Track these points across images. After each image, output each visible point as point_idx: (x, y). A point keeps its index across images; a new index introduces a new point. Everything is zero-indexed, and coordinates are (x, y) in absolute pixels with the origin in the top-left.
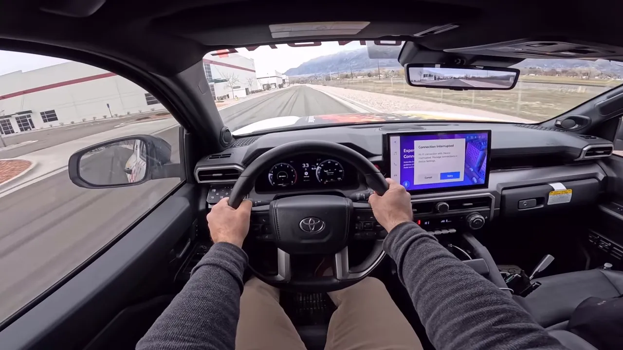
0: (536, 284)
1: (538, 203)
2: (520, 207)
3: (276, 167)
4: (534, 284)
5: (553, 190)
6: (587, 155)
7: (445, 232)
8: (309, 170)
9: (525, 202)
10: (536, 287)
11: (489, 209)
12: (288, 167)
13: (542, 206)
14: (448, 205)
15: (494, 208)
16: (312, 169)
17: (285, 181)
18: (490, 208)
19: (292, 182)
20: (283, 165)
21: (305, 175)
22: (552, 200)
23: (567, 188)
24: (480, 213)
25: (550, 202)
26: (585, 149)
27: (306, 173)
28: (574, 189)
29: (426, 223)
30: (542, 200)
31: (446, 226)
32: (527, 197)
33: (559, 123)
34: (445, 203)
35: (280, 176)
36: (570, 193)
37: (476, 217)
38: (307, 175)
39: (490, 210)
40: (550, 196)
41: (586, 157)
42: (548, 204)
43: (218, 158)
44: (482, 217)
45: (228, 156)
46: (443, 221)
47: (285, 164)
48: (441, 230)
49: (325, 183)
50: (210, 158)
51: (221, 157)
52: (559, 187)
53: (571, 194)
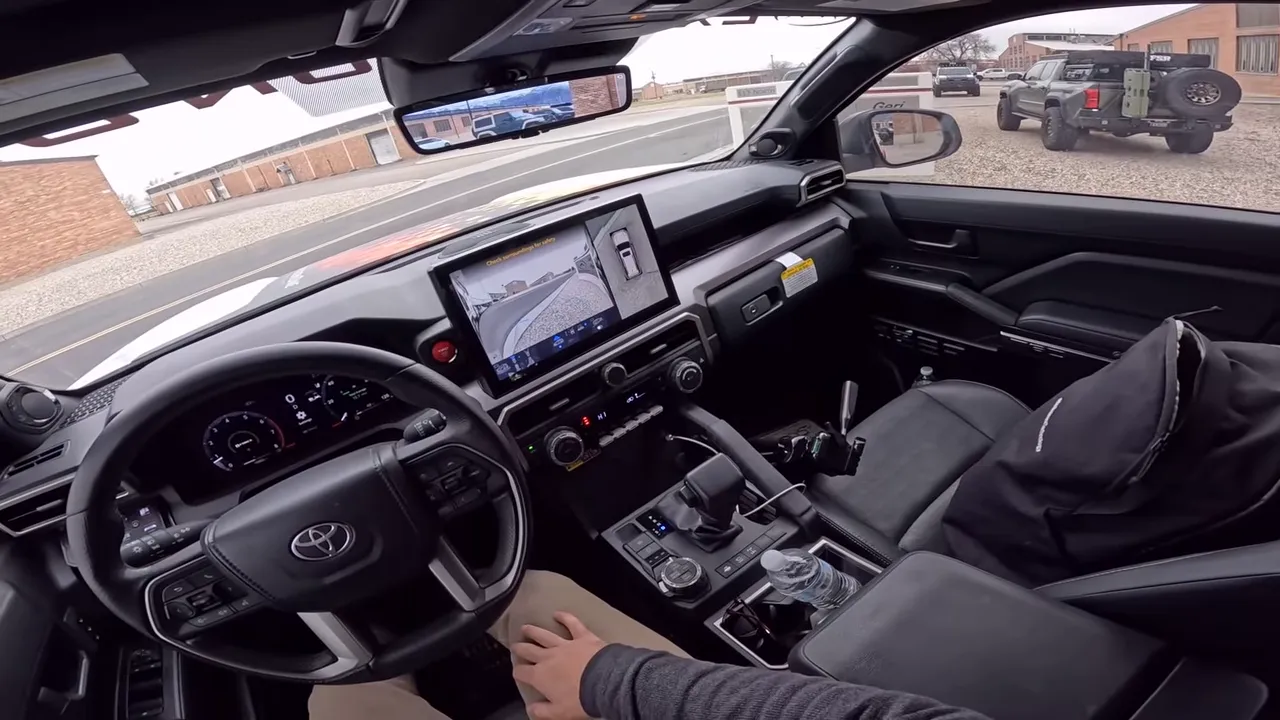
0: (858, 442)
1: (773, 302)
2: (748, 319)
3: (216, 431)
4: (855, 444)
5: (785, 268)
6: (810, 192)
7: (644, 418)
8: (303, 405)
9: (751, 305)
10: (861, 447)
11: (698, 343)
12: (246, 417)
13: (781, 304)
14: (621, 366)
15: (707, 339)
16: (311, 399)
17: (254, 449)
18: (699, 339)
19: (276, 446)
20: (229, 418)
21: (301, 420)
22: (791, 287)
23: (804, 258)
24: (689, 356)
25: (790, 292)
26: (803, 183)
27: (301, 415)
28: (816, 257)
29: (600, 417)
30: (775, 292)
31: (642, 406)
32: (750, 295)
33: (754, 149)
34: (615, 365)
35: (237, 446)
36: (811, 264)
37: (685, 366)
38: (306, 418)
39: (702, 345)
40: (784, 282)
41: (810, 197)
42: (788, 296)
43: (32, 465)
44: (694, 364)
45: (56, 452)
46: (630, 399)
47: (235, 414)
48: (634, 418)
49: (357, 418)
50: (11, 474)
51: (38, 463)
52: (790, 260)
53: (813, 266)
